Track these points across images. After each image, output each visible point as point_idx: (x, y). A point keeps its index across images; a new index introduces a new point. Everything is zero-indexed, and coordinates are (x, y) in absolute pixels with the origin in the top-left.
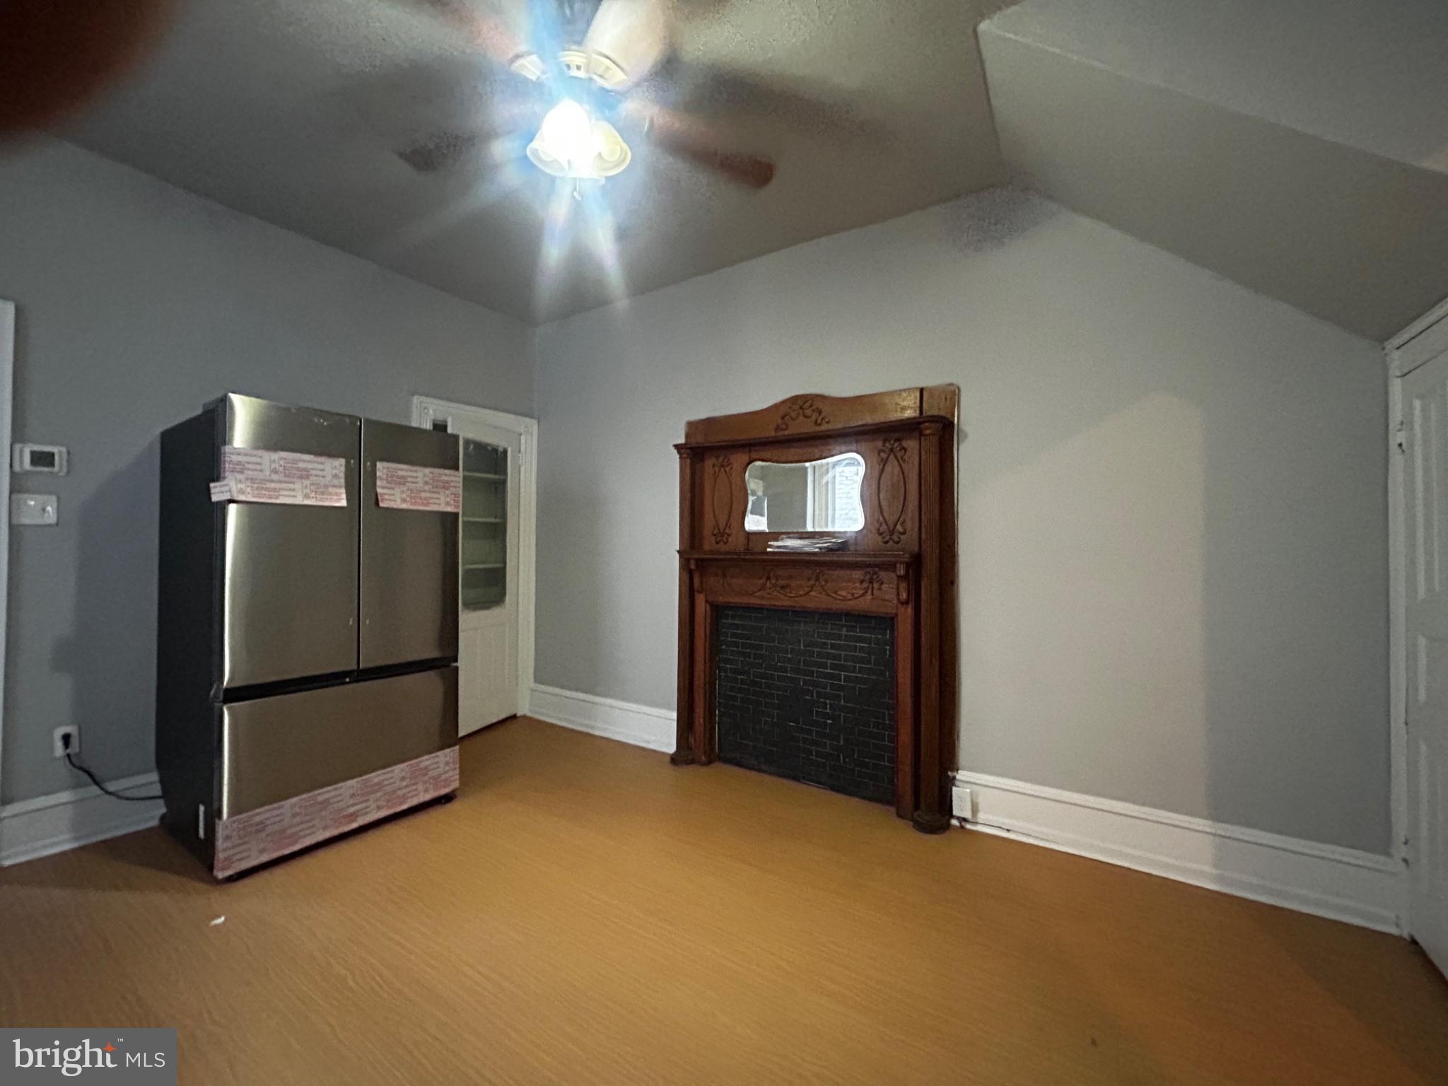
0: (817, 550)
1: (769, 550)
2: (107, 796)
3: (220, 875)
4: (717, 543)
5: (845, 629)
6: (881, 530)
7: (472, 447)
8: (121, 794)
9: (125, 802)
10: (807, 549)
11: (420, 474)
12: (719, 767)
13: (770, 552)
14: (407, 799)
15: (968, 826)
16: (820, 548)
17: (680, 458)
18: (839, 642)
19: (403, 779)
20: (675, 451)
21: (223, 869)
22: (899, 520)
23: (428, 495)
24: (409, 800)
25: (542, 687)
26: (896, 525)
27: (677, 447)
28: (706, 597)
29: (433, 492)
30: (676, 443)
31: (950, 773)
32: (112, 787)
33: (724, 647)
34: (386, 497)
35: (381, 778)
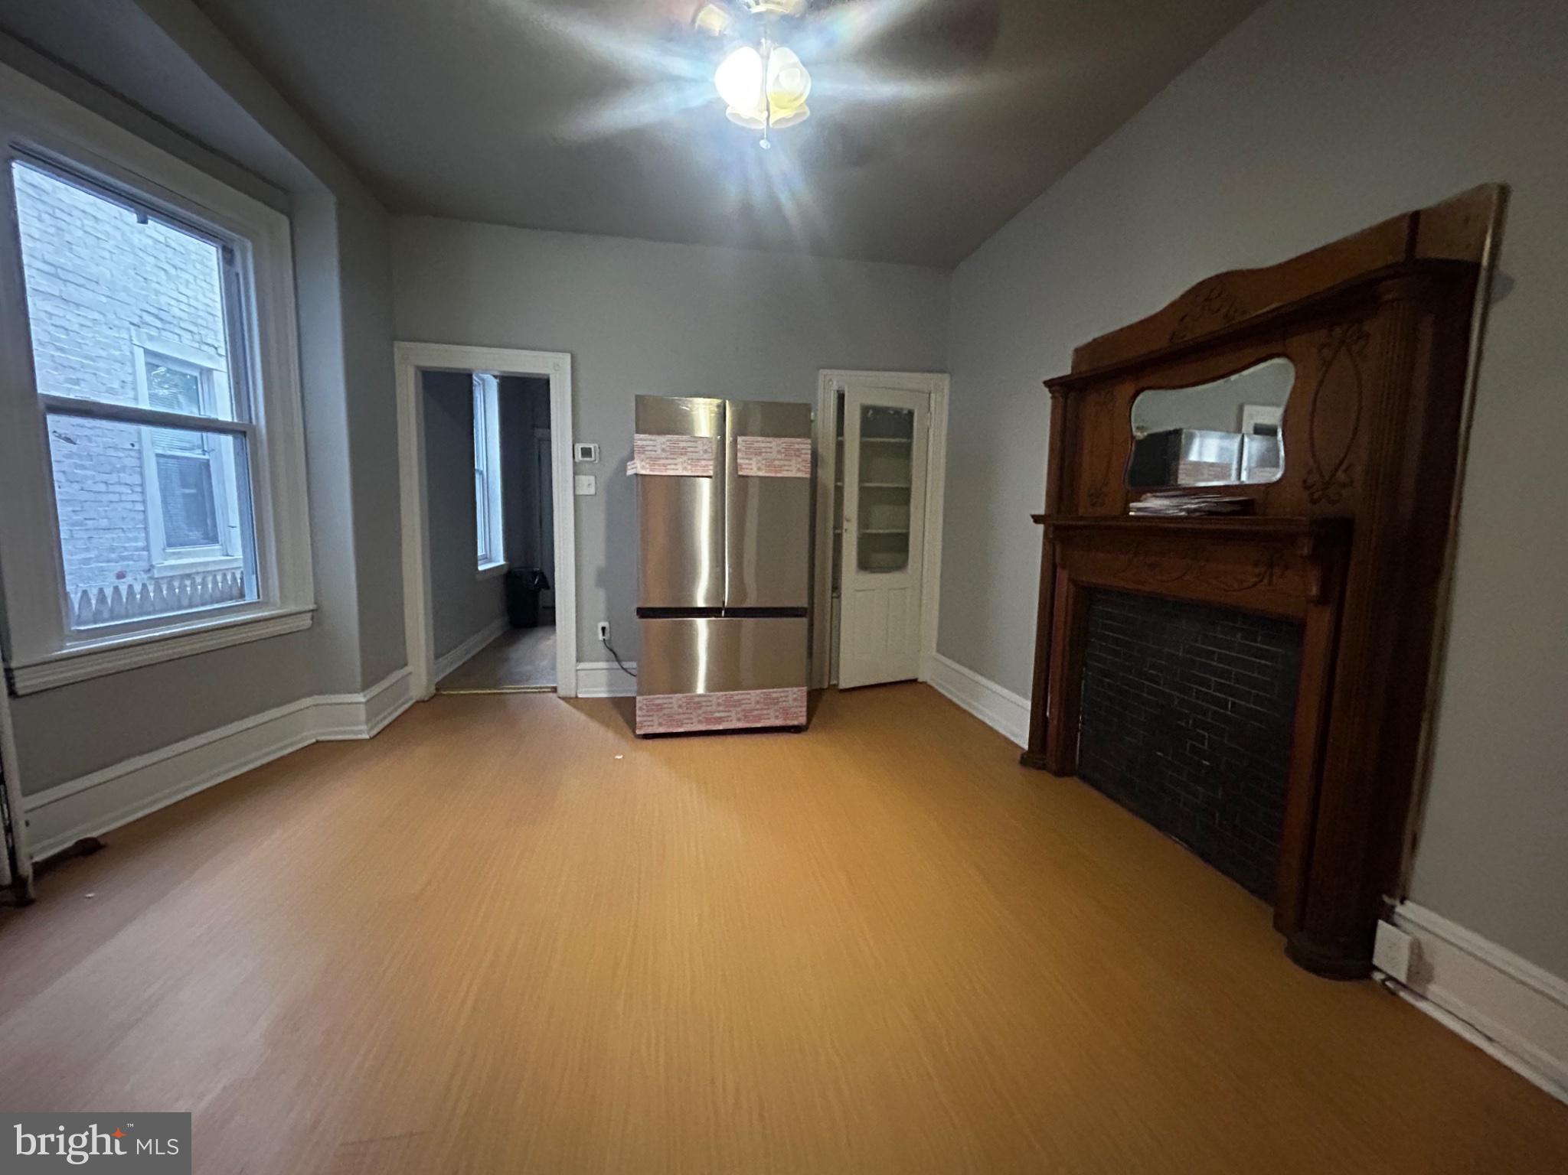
0: (1183, 513)
1: (1131, 513)
2: (622, 671)
3: (638, 732)
4: (1093, 505)
5: (1239, 635)
6: (1310, 481)
7: (871, 412)
8: (629, 670)
9: (629, 675)
10: (1171, 512)
11: (773, 444)
12: (1073, 784)
13: (1132, 516)
14: (761, 719)
15: (1403, 994)
16: (1189, 511)
17: (1052, 398)
18: (1227, 652)
19: (758, 702)
20: (1047, 390)
21: (640, 729)
22: (1341, 462)
23: (782, 463)
24: (763, 721)
25: (943, 658)
26: (1336, 470)
27: (1049, 384)
28: (1070, 575)
29: (786, 460)
30: (1048, 377)
31: (1386, 899)
32: (626, 665)
33: (1093, 640)
34: (744, 466)
35: (740, 697)
